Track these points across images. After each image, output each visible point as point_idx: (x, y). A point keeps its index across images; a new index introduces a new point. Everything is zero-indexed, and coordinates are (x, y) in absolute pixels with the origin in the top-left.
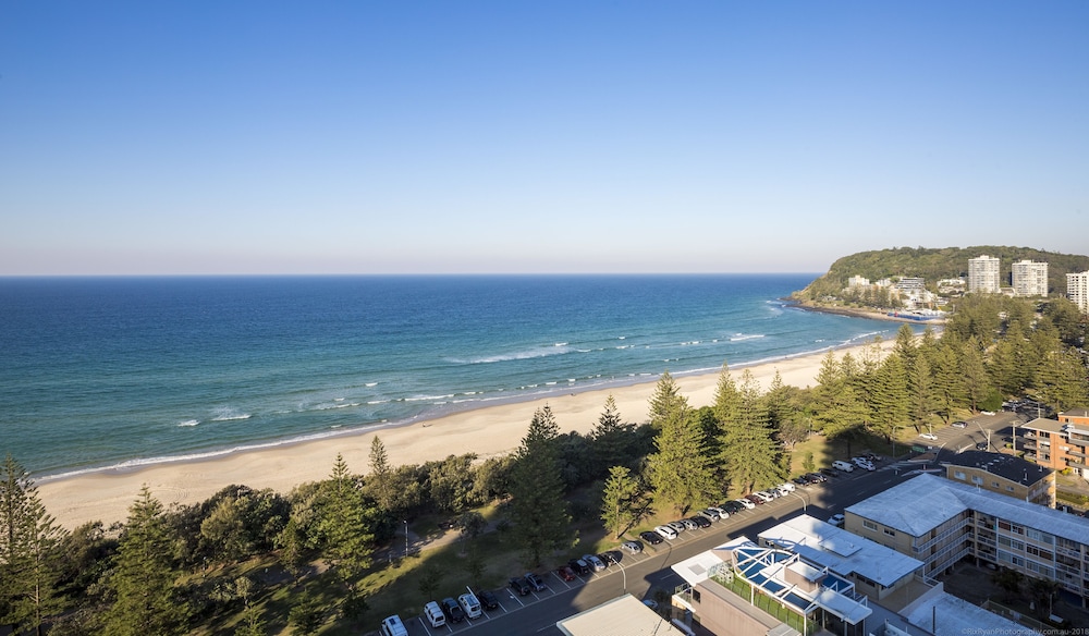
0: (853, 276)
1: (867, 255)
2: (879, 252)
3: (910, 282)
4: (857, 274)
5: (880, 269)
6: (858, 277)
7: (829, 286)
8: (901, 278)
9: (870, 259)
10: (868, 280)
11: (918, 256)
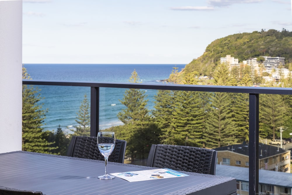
0: (225, 56)
1: (238, 37)
2: (249, 34)
3: (274, 61)
4: (229, 54)
5: (249, 50)
6: (228, 56)
7: (202, 67)
8: (266, 58)
9: (241, 41)
10: (237, 60)
11: (281, 38)
